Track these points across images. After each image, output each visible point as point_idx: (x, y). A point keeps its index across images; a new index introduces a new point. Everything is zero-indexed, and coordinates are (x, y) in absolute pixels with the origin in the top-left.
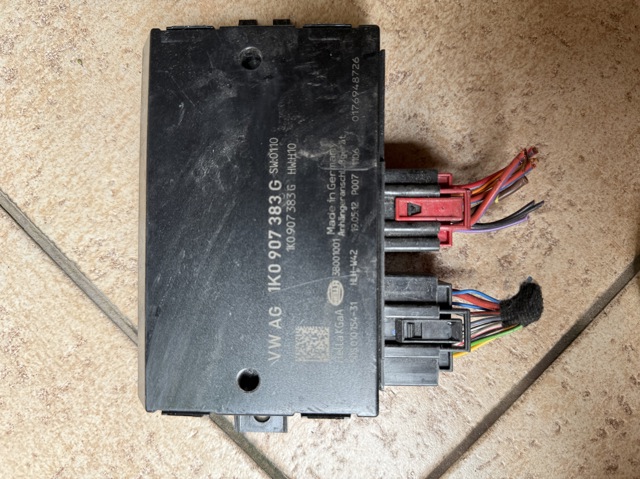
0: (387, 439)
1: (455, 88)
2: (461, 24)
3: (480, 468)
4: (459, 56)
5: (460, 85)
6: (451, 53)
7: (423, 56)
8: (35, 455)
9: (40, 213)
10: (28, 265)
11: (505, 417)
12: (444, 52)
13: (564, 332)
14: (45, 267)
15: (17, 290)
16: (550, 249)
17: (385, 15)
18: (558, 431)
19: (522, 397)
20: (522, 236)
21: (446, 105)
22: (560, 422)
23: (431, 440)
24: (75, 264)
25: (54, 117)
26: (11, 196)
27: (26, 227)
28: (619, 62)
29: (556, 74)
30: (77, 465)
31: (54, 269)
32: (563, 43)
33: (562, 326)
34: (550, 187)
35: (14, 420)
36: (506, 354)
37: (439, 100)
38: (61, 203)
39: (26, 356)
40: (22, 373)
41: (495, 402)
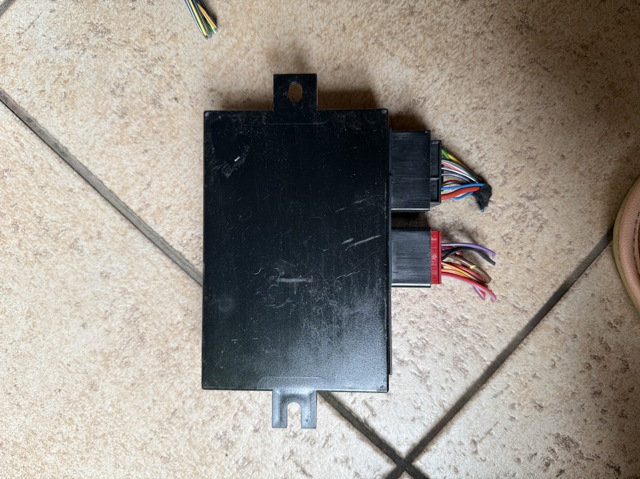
0: (423, 377)
1: (463, 108)
2: (466, 59)
3: (495, 396)
4: (465, 83)
5: (467, 105)
6: (459, 81)
7: (438, 85)
8: (154, 401)
9: (152, 216)
10: (144, 256)
11: (512, 356)
12: (454, 81)
13: (555, 290)
14: (157, 257)
15: (136, 275)
16: (541, 227)
17: (408, 55)
18: (554, 366)
19: (525, 341)
20: (519, 218)
21: (457, 122)
22: (555, 359)
23: (456, 376)
24: (181, 254)
25: (158, 143)
26: (128, 204)
27: (140, 227)
28: (589, 82)
29: (541, 93)
30: (187, 407)
31: (164, 258)
32: (545, 69)
33: (553, 286)
34: (539, 180)
35: (137, 375)
36: (511, 308)
37: (451, 118)
38: (168, 208)
39: (145, 325)
40: (142, 338)
41: (505, 345)
